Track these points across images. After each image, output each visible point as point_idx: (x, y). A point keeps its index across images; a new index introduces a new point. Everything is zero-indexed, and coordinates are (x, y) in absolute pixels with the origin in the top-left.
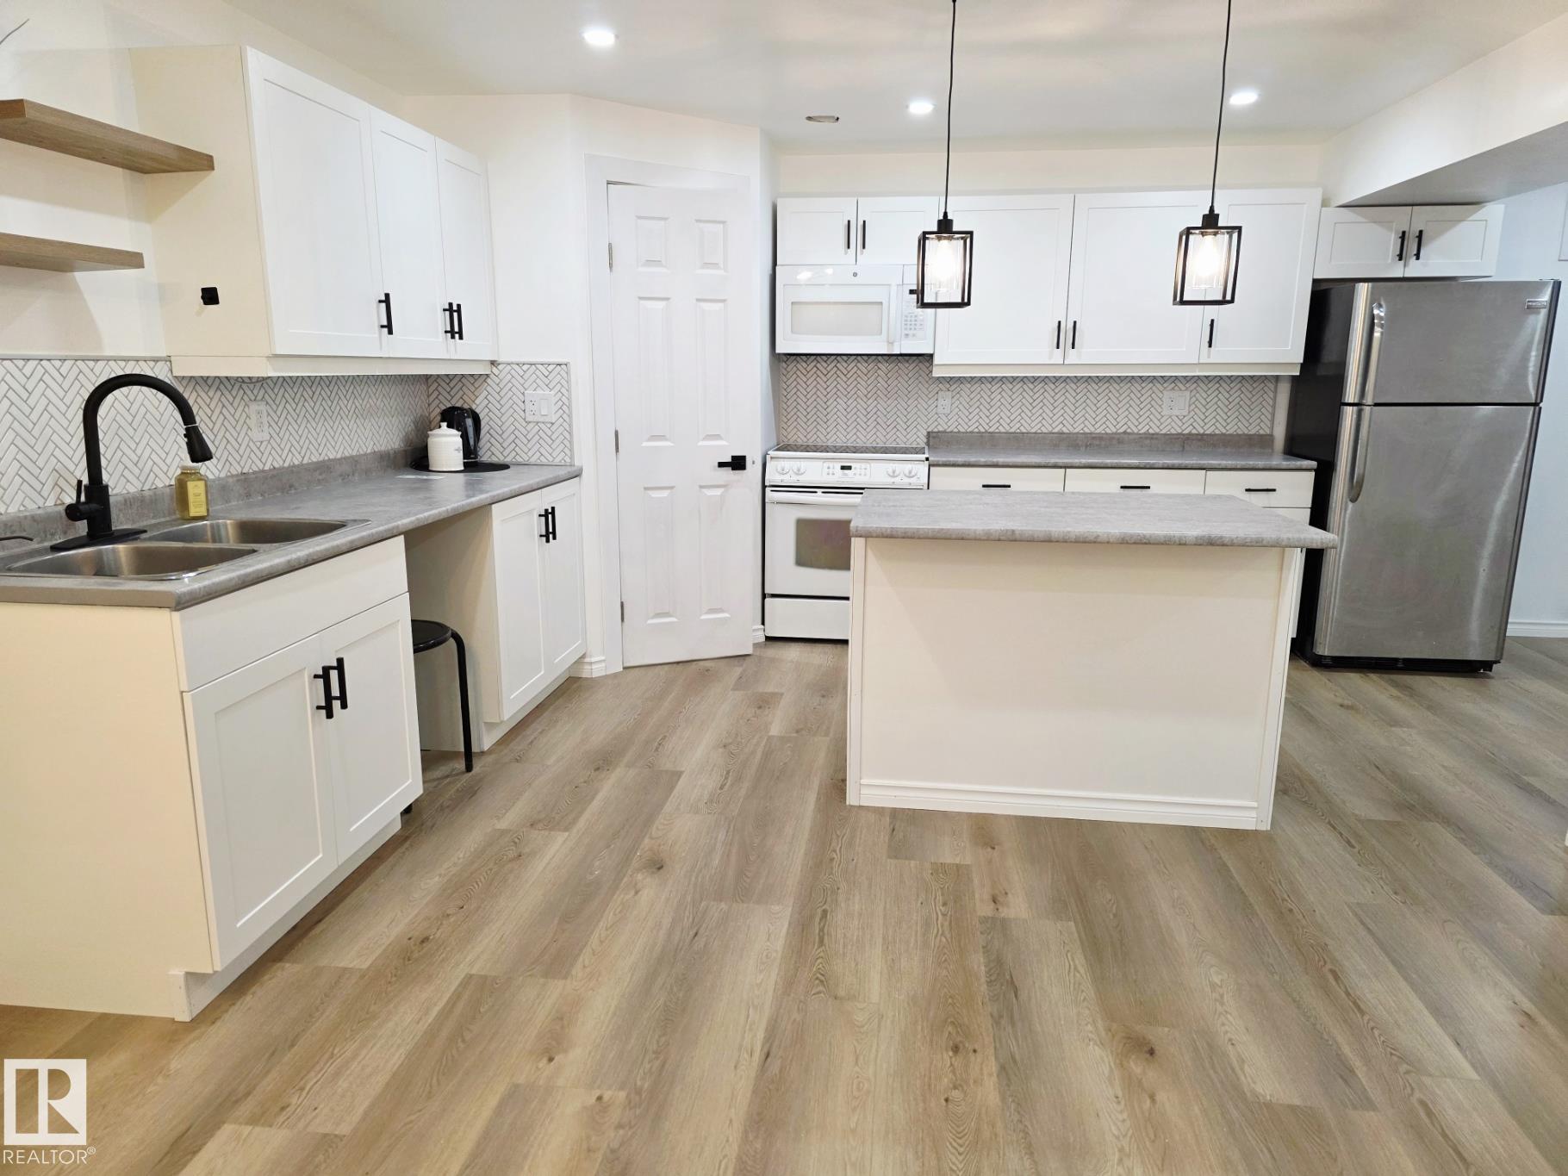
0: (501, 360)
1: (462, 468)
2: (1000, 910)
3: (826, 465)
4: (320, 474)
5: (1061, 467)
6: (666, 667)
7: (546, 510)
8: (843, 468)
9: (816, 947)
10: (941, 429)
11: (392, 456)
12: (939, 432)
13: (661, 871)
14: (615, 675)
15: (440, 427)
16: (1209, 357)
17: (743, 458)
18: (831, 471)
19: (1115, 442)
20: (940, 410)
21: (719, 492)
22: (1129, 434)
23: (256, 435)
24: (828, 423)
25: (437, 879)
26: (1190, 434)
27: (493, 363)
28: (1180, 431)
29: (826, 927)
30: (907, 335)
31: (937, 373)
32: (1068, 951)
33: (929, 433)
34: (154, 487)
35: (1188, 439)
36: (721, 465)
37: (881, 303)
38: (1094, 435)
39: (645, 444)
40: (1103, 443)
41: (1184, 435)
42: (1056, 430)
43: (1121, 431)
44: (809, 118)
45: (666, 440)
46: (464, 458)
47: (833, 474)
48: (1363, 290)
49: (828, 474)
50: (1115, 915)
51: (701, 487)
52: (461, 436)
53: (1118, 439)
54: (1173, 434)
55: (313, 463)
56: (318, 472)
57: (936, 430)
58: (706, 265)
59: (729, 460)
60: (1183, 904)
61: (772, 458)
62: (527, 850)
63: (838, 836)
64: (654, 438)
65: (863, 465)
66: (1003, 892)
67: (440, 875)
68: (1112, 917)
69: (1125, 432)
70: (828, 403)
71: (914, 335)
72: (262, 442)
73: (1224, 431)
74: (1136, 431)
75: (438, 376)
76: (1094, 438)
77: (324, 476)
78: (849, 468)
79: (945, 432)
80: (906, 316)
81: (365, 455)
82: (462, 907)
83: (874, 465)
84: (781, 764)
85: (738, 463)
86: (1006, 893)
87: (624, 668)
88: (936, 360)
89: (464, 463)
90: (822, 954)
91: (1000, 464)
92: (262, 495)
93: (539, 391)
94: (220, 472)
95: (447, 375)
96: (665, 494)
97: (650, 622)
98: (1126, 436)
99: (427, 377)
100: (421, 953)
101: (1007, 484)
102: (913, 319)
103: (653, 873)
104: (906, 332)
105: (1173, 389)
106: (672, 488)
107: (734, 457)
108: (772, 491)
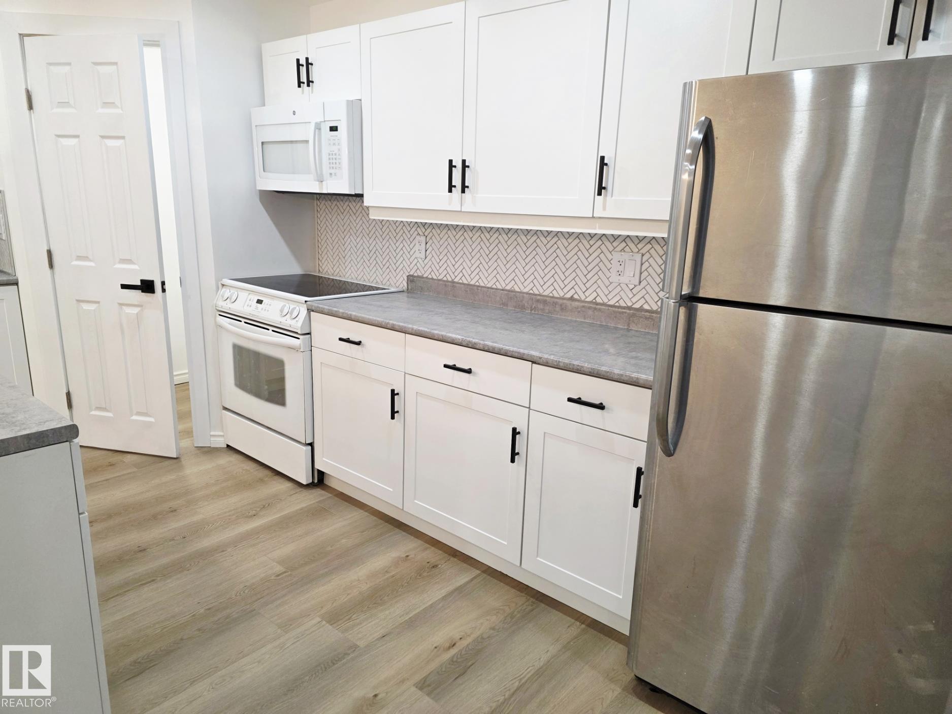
3: (248, 296)
8: (258, 301)
10: (419, 274)
12: (418, 276)
17: (153, 283)
18: (251, 303)
19: (558, 308)
20: (418, 254)
21: (135, 311)
22: (576, 300)
26: (641, 309)
28: (630, 304)
30: (333, 175)
33: (409, 276)
35: (633, 315)
36: (126, 286)
37: (307, 142)
39: (74, 262)
40: (547, 308)
41: (632, 309)
42: (508, 288)
43: (568, 295)
45: (90, 261)
47: (252, 307)
49: (249, 306)
51: (121, 305)
53: (561, 305)
57: (415, 274)
58: (106, 104)
59: (139, 283)
61: (223, 285)
64: (79, 258)
65: (269, 301)
69: (572, 299)
74: (583, 298)
76: (538, 301)
78: (261, 302)
79: (422, 277)
80: (329, 154)
83: (275, 301)
85: (147, 287)
88: (367, 202)
96: (92, 307)
97: (93, 413)
98: (568, 303)
102: (334, 156)
104: (331, 172)
105: (623, 250)
106: (98, 302)
107: (142, 281)
108: (220, 315)
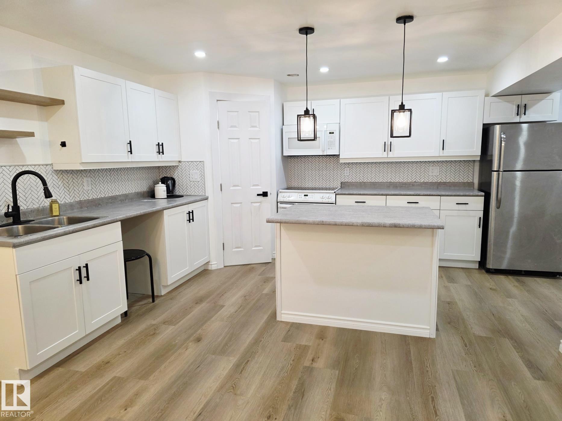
0: (182, 160)
1: (166, 197)
2: (313, 364)
3: (299, 194)
4: (112, 200)
5: (384, 195)
6: (239, 266)
7: (189, 212)
8: (305, 195)
9: (238, 374)
10: (346, 181)
11: (142, 193)
13: (199, 342)
14: (220, 269)
15: (159, 183)
16: (443, 153)
17: (267, 193)
18: (301, 197)
19: (411, 185)
20: (345, 174)
21: (258, 204)
22: (417, 182)
23: (85, 188)
24: (306, 179)
25: (123, 341)
26: (440, 182)
27: (179, 162)
28: (436, 181)
29: (246, 367)
30: (329, 148)
31: (341, 161)
32: (331, 382)
33: (341, 182)
34: (44, 205)
35: (439, 184)
36: (258, 195)
37: (320, 137)
38: (403, 183)
39: (231, 188)
40: (406, 186)
41: (438, 183)
42: (389, 181)
43: (414, 181)
44: (289, 75)
45: (239, 187)
46: (167, 194)
47: (301, 198)
48: (498, 127)
49: (300, 198)
50: (356, 369)
51: (252, 203)
52: (166, 186)
53: (412, 184)
54: (434, 182)
55: (109, 197)
56: (111, 199)
57: (344, 181)
58: (253, 127)
59: (262, 193)
60: (385, 366)
61: (280, 192)
62: (157, 332)
63: (268, 332)
64: (234, 186)
65: (312, 195)
66: (318, 357)
67: (124, 340)
68: (354, 369)
69: (415, 182)
70: (305, 172)
71: (331, 148)
72: (88, 190)
73: (454, 181)
74: (419, 181)
75: (163, 166)
76: (403, 184)
77: (113, 201)
78: (307, 195)
79: (348, 182)
80: (328, 141)
81: (132, 193)
82: (125, 352)
83: (316, 194)
84: (262, 304)
85: (265, 194)
86: (319, 358)
87: (224, 267)
88: (341, 157)
89: (167, 195)
90: (239, 377)
91: (362, 194)
92: (87, 208)
93: (194, 171)
94: (71, 200)
95: (165, 166)
96: (238, 205)
97: (234, 250)
98: (415, 183)
99: (159, 167)
100: (104, 367)
101: (364, 201)
102: (331, 142)
103: (196, 343)
104: (329, 147)
105: (433, 166)
106: (241, 203)
107: (263, 192)
108: (280, 204)
